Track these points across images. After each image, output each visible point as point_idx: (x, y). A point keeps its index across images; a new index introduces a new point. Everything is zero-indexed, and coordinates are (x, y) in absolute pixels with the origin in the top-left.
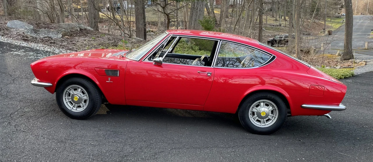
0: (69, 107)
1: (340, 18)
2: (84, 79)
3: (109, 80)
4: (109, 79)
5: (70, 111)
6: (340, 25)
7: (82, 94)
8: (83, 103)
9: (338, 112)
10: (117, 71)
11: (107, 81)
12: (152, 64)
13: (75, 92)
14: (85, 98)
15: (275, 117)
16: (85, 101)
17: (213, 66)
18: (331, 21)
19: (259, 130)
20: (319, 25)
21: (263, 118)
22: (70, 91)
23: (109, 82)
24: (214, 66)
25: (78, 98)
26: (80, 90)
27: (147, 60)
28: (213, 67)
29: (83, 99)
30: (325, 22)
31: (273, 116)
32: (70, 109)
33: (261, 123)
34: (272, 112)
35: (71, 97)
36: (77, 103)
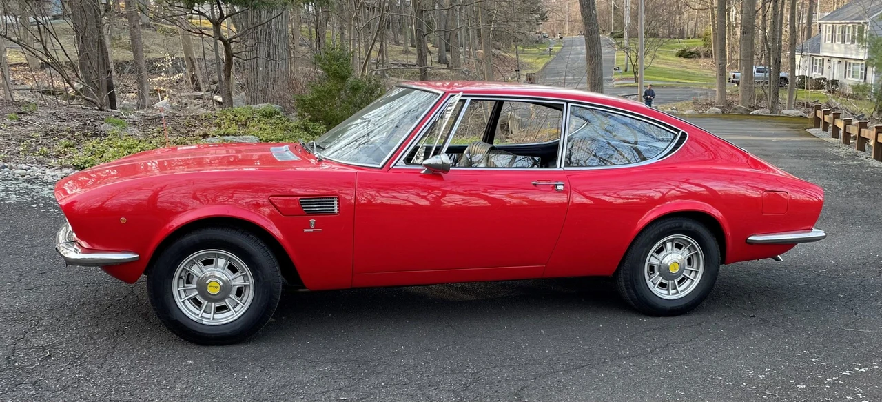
0: (191, 312)
1: (542, 43)
2: (237, 230)
3: (312, 226)
4: (312, 222)
5: (197, 325)
6: (546, 60)
7: (228, 272)
8: (233, 296)
9: (812, 244)
10: (333, 198)
11: (306, 230)
12: (417, 172)
13: (209, 270)
14: (239, 281)
15: (696, 272)
16: (240, 292)
17: (560, 167)
18: (523, 51)
19: (669, 306)
20: (504, 61)
21: (673, 277)
22: (190, 268)
23: (312, 230)
24: (563, 166)
25: (221, 284)
26: (221, 262)
27: (401, 164)
28: (561, 169)
29: (234, 286)
30: (517, 55)
31: (692, 271)
32: (195, 320)
33: (668, 290)
34: (690, 261)
35: (195, 286)
36: (216, 301)
